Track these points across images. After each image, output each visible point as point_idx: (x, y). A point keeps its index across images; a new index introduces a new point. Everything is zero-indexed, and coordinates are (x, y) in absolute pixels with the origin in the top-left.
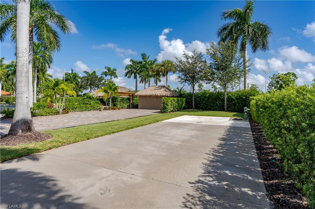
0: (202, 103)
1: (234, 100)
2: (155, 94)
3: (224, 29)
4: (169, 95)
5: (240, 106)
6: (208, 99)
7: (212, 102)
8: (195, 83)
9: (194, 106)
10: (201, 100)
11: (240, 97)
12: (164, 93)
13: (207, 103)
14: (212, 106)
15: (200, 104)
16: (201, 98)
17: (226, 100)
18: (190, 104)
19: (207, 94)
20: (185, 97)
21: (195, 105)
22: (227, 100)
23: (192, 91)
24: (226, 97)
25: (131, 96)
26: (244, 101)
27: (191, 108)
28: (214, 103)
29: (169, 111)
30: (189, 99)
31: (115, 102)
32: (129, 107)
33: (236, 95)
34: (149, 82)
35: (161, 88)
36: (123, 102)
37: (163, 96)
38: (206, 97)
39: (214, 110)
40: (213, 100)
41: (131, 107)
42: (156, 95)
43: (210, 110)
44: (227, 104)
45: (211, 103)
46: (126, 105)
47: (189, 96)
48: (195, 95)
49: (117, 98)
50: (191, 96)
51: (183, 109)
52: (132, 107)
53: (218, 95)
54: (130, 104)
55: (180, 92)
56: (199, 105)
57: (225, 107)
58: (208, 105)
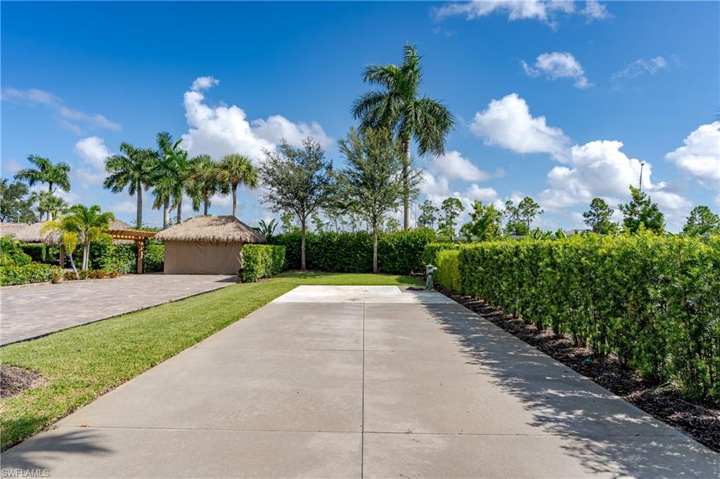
0: (322, 257)
1: (393, 250)
2: (214, 236)
3: (368, 102)
4: (249, 239)
5: (404, 262)
6: (338, 249)
7: (347, 254)
8: (306, 213)
10: (320, 250)
11: (403, 243)
12: (237, 235)
13: (335, 256)
14: (346, 264)
15: (317, 259)
16: (320, 247)
17: (375, 250)
18: (294, 261)
19: (334, 237)
20: (282, 243)
21: (306, 261)
22: (378, 250)
23: (300, 231)
24: (376, 244)
25: (141, 241)
26: (413, 251)
27: (299, 268)
28: (350, 257)
29: (258, 276)
30: (293, 249)
31: (99, 256)
32: (134, 270)
33: (396, 240)
34: (179, 206)
35: (227, 223)
36: (120, 256)
37: (233, 240)
38: (331, 244)
39: (349, 272)
40: (349, 251)
41: (140, 269)
42: (217, 238)
43: (342, 271)
44: (378, 259)
45: (345, 257)
46: (126, 266)
47: (293, 241)
48: (306, 240)
49: (104, 247)
50: (297, 241)
51: (281, 272)
52: (143, 269)
53: (359, 240)
54: (137, 261)
55: (269, 231)
56: (316, 262)
57: (375, 265)
58: (337, 261)
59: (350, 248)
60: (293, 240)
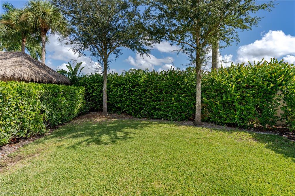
0: (126, 100)
6: (145, 91)
7: (157, 97)
9: (105, 106)
10: (125, 92)
13: (141, 99)
14: (155, 109)
15: (121, 102)
16: (124, 88)
18: (96, 103)
20: (84, 84)
21: (108, 104)
23: (100, 72)
27: (100, 110)
30: (93, 90)
45: (153, 101)
47: (94, 82)
48: (108, 81)
50: (98, 82)
55: (74, 72)
57: (198, 113)
58: (144, 105)
59: (161, 91)
60: (94, 80)
